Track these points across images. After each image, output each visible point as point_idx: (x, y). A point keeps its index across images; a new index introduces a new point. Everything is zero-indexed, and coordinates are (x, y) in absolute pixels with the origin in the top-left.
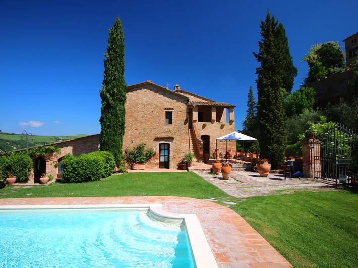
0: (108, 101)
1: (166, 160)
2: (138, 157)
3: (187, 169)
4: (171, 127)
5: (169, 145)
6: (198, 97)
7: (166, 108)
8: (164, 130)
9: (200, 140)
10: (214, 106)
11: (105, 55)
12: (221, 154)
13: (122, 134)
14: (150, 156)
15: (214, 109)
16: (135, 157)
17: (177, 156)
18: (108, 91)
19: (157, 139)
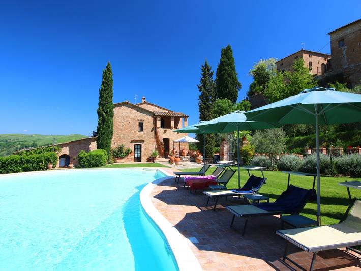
0: (103, 117)
1: (139, 156)
2: (120, 154)
3: (153, 162)
4: (142, 133)
5: (141, 145)
6: (160, 108)
7: (139, 120)
8: (138, 136)
9: (162, 142)
10: (173, 117)
11: (101, 87)
12: (176, 152)
13: (111, 138)
14: (128, 153)
15: (173, 119)
16: (117, 154)
17: (147, 153)
18: (103, 110)
19: (132, 142)
